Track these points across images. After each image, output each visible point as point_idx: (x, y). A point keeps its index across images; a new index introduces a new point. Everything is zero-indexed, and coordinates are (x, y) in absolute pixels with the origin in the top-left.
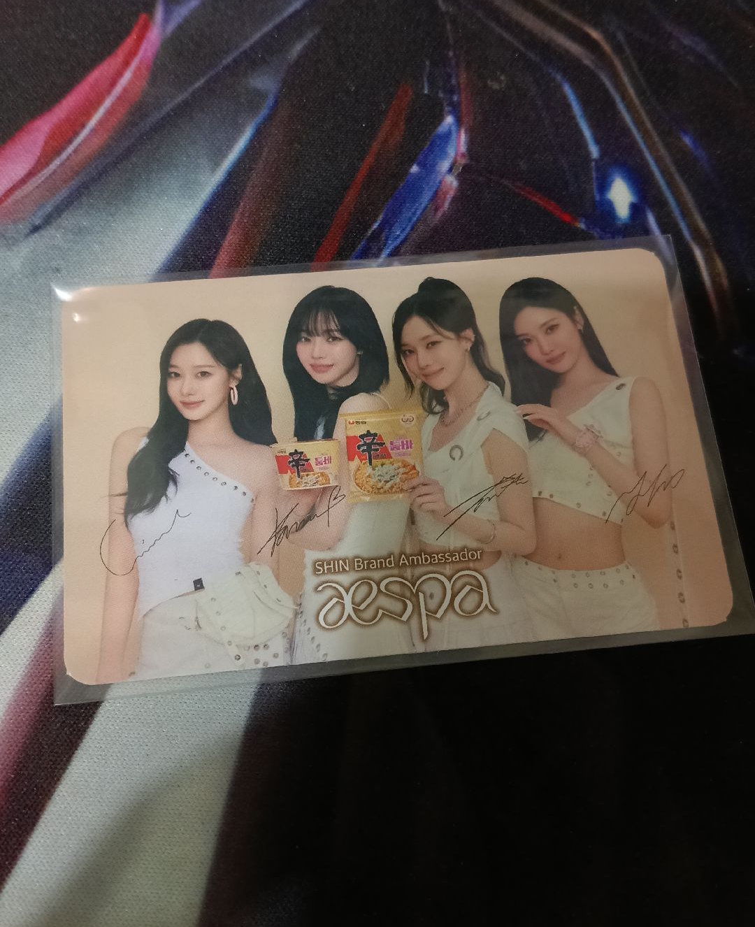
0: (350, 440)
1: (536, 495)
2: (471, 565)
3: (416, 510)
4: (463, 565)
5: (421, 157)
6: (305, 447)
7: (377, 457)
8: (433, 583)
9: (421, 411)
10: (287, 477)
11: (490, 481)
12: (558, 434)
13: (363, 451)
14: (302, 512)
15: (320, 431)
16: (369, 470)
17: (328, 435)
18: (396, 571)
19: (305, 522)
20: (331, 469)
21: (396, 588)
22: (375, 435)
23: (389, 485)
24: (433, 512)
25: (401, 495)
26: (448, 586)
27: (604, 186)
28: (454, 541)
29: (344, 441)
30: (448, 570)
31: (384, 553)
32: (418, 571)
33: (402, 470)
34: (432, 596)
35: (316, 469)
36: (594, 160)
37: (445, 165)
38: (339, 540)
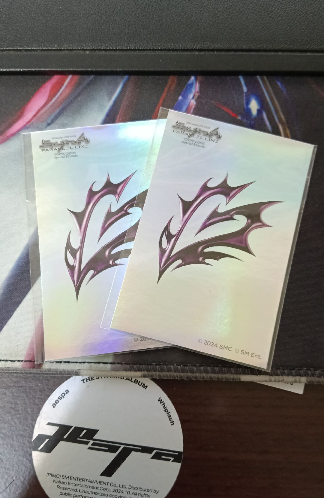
5: (182, 93)
27: (248, 103)
36: (245, 92)
37: (191, 96)
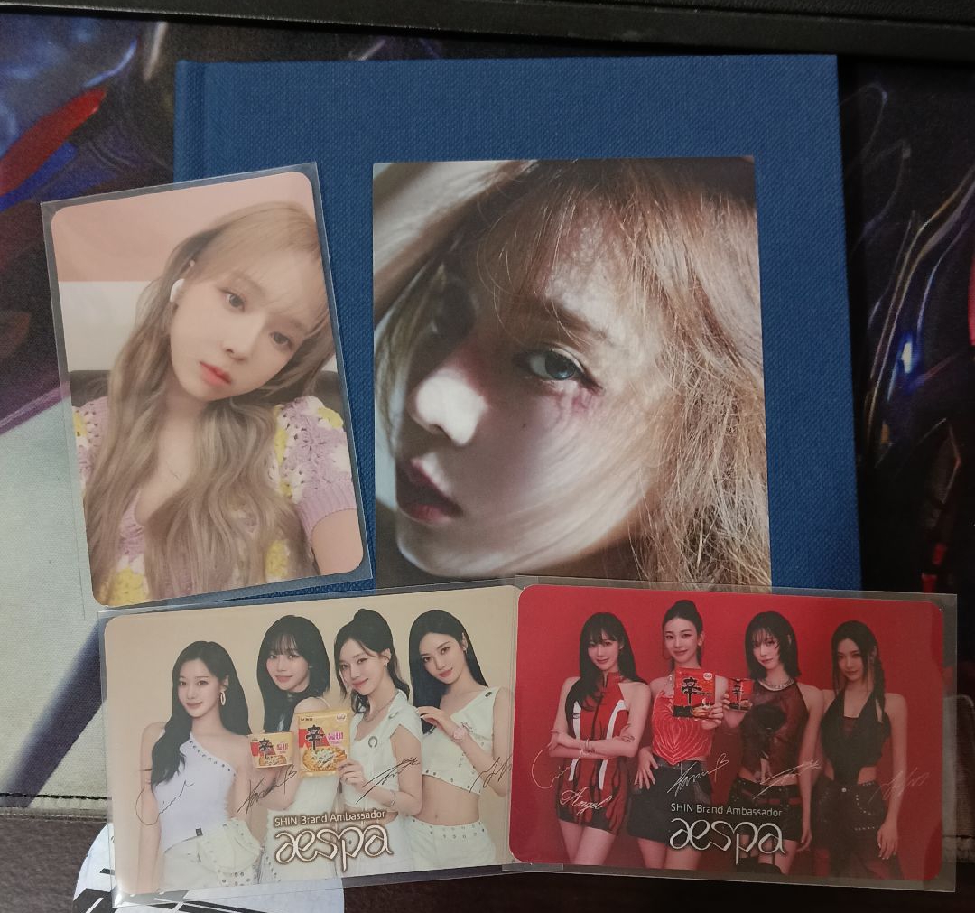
0: (301, 732)
1: (424, 773)
2: (378, 821)
3: (344, 783)
4: (374, 821)
6: (271, 737)
7: (320, 745)
8: (351, 833)
9: (351, 711)
10: (258, 758)
11: (394, 762)
12: (443, 729)
13: (310, 740)
14: (267, 783)
15: (281, 725)
16: (313, 754)
17: (287, 728)
18: (328, 825)
19: (269, 790)
20: (287, 754)
21: (327, 836)
22: (318, 728)
23: (326, 764)
24: (354, 784)
25: (334, 772)
26: (362, 835)
28: (368, 804)
29: (297, 732)
30: (362, 825)
31: (321, 813)
32: (343, 825)
33: (335, 754)
34: (350, 843)
35: (277, 752)
38: (291, 803)
